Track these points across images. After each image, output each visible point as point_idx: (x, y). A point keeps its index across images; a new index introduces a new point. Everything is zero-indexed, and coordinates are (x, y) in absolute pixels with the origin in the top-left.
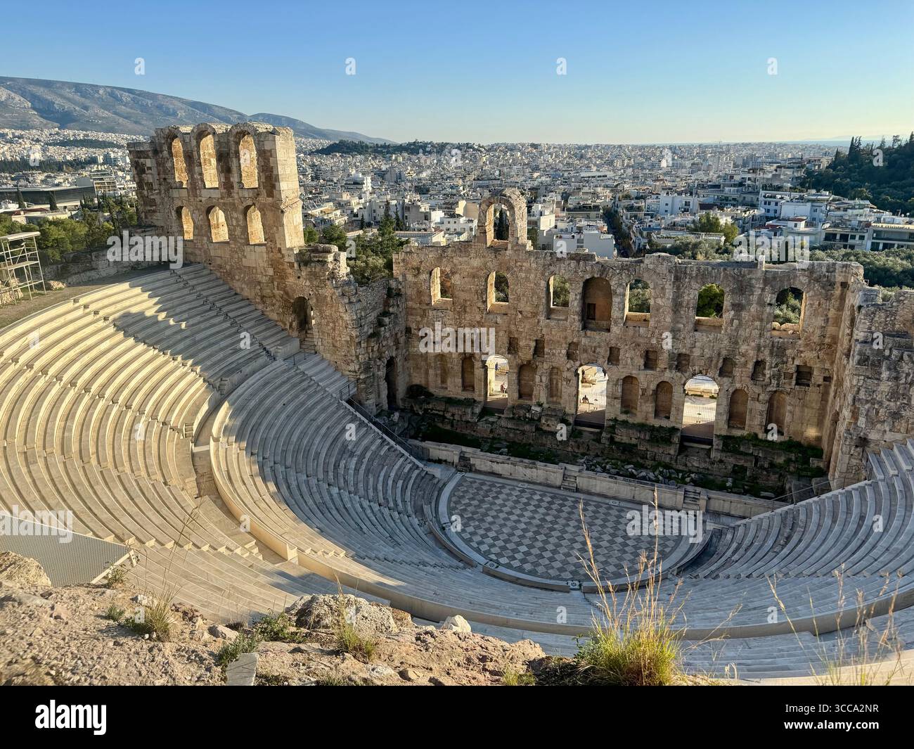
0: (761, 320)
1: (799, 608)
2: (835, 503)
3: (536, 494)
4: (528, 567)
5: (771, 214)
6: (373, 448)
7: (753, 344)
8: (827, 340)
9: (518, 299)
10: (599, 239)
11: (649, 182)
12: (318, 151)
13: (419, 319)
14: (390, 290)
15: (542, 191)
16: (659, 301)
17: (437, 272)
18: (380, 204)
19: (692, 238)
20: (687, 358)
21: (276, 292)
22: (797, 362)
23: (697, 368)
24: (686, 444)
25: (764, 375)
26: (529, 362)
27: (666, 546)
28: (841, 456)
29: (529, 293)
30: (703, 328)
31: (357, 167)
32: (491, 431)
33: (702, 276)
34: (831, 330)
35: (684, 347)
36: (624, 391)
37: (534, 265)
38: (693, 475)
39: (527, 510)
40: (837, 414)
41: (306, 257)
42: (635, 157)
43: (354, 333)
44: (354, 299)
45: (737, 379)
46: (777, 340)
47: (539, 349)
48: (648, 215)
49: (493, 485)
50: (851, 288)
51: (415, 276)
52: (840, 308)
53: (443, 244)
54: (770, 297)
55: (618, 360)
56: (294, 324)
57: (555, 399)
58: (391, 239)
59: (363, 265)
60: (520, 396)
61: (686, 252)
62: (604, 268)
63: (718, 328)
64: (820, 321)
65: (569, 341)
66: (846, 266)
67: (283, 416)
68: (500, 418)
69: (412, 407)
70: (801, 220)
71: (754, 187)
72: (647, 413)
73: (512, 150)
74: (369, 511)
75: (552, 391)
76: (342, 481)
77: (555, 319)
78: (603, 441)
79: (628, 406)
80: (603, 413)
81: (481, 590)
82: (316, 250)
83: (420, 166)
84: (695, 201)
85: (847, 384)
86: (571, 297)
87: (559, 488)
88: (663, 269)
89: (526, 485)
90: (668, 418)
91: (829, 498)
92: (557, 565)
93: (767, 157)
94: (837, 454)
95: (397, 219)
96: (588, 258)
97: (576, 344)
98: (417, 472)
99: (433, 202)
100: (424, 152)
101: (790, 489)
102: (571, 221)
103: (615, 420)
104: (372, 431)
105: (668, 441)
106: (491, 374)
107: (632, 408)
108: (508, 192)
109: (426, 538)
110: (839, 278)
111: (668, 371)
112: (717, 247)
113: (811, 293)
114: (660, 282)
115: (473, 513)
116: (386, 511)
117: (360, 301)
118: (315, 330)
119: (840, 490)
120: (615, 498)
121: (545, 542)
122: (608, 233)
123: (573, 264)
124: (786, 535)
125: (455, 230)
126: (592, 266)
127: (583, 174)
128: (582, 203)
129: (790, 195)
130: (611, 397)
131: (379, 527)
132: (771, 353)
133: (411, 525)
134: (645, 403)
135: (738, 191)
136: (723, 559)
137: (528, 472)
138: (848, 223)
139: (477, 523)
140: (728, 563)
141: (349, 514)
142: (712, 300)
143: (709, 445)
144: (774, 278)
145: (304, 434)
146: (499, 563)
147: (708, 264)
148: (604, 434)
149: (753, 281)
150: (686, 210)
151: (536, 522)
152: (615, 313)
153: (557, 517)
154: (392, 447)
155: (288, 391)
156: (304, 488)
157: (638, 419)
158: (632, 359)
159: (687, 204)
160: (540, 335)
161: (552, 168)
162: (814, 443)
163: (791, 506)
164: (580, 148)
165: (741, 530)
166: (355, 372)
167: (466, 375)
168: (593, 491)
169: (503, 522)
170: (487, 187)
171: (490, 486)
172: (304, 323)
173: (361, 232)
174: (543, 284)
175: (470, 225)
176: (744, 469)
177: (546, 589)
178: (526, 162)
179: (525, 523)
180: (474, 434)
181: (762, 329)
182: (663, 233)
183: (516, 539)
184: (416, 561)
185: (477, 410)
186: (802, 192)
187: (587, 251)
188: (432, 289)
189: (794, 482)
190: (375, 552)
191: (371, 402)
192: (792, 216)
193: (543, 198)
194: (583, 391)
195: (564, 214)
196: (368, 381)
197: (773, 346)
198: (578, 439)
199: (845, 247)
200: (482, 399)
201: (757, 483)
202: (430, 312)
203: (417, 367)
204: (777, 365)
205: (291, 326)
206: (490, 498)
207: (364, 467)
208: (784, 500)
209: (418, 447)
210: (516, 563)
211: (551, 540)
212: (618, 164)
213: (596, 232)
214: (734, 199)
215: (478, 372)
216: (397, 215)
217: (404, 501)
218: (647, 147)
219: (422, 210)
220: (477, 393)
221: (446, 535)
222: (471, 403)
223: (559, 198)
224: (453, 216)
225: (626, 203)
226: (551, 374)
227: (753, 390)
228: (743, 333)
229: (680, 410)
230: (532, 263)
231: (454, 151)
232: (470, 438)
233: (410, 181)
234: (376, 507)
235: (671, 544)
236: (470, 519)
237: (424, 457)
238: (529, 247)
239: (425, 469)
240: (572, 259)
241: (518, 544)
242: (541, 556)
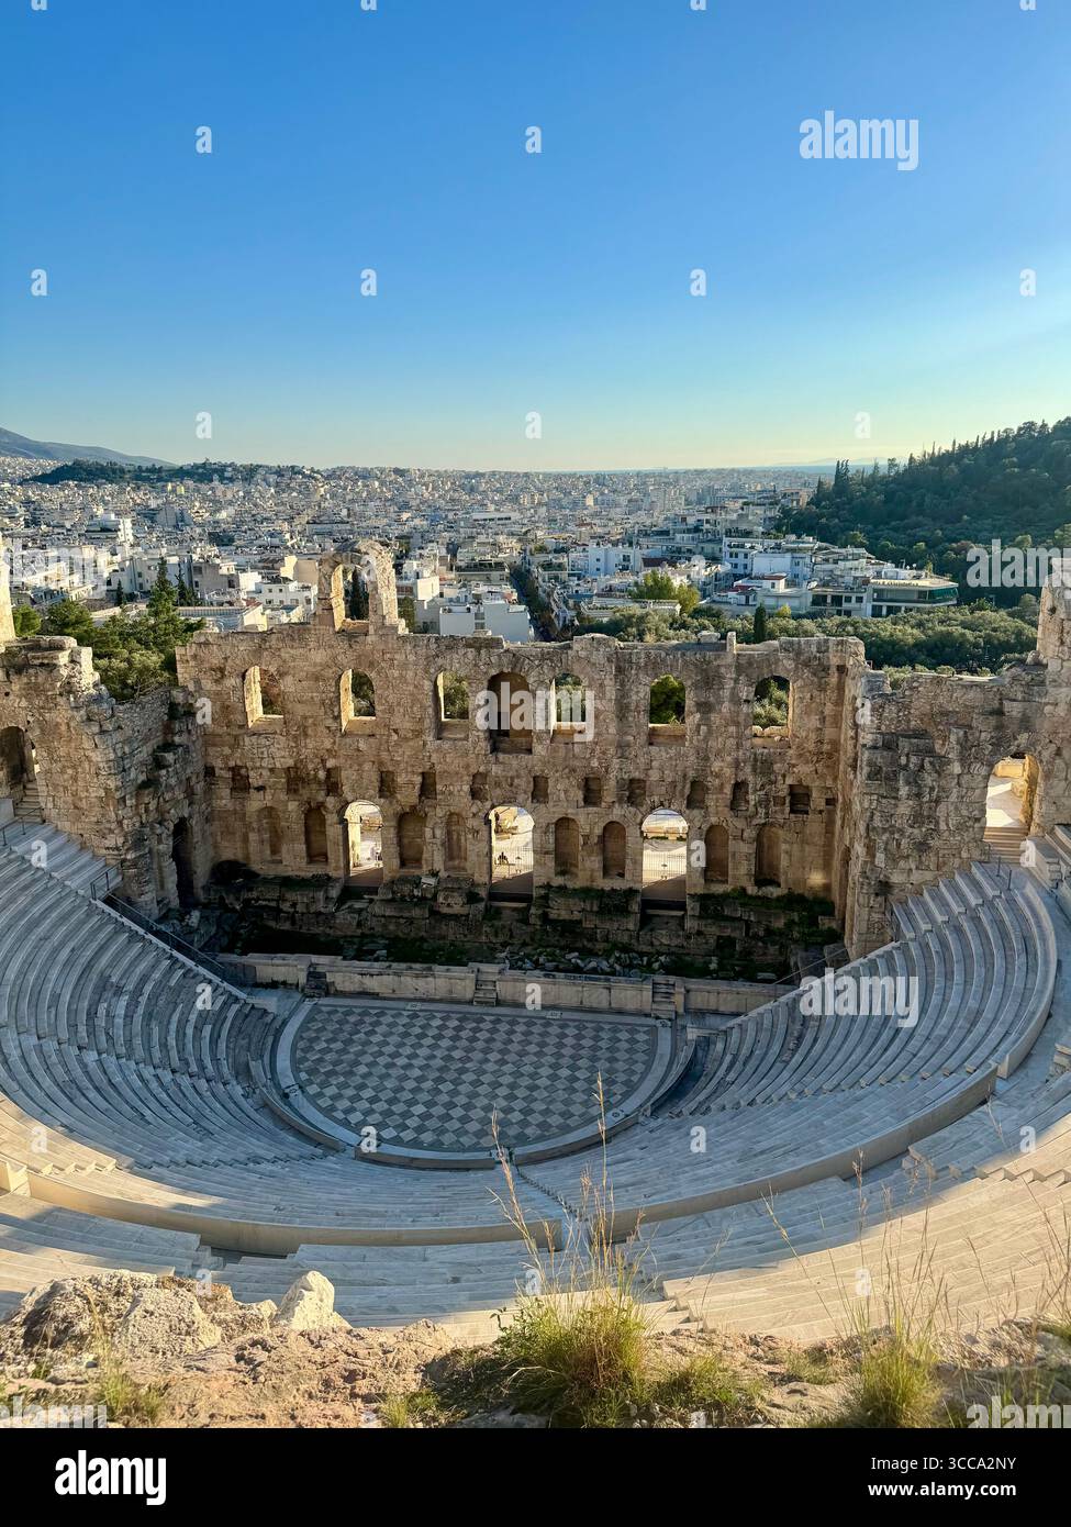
0: (737, 724)
1: (820, 1141)
3: (434, 1017)
4: (427, 1137)
5: (740, 570)
6: (157, 975)
7: (729, 759)
8: (826, 747)
9: (391, 710)
10: (506, 615)
11: (571, 527)
12: (36, 479)
13: (227, 751)
14: (173, 706)
15: (416, 540)
16: (598, 704)
17: (255, 673)
18: (149, 563)
19: (635, 609)
20: (642, 785)
22: (789, 781)
23: (656, 799)
24: (650, 912)
25: (747, 802)
26: (413, 808)
27: (633, 1072)
28: (858, 909)
29: (406, 701)
30: (661, 739)
31: (103, 503)
32: (359, 924)
33: (654, 665)
34: (829, 733)
35: (637, 768)
36: (558, 840)
37: (412, 658)
38: (662, 958)
39: (421, 1046)
40: (848, 850)
41: (19, 659)
42: (549, 491)
43: (112, 784)
44: (109, 726)
45: (712, 810)
46: (761, 751)
47: (427, 787)
48: (573, 575)
49: (365, 1013)
50: (852, 672)
51: (217, 681)
52: (839, 702)
53: (263, 627)
54: (746, 692)
55: (546, 795)
57: (456, 862)
58: (171, 621)
59: (124, 665)
60: (403, 864)
61: (629, 629)
62: (516, 657)
63: (679, 738)
64: (814, 722)
65: (473, 770)
66: (841, 642)
68: (371, 901)
69: (222, 898)
70: (780, 578)
71: (715, 533)
72: (592, 871)
73: (364, 478)
74: (154, 1085)
75: (452, 850)
76: (103, 1038)
77: (450, 739)
78: (532, 920)
79: (565, 863)
80: (529, 877)
81: (354, 1189)
82: (36, 647)
83: (215, 502)
84: (636, 555)
85: (857, 807)
86: (472, 703)
87: (470, 1002)
88: (599, 657)
89: (419, 1006)
90: (622, 875)
92: (473, 1127)
93: (730, 490)
94: (853, 907)
95: (182, 587)
96: (493, 643)
97: (484, 776)
98: (236, 1007)
99: (242, 559)
100: (222, 479)
101: (796, 963)
102: (464, 586)
103: (548, 886)
104: (152, 948)
105: (623, 911)
106: (354, 833)
107: (571, 865)
108: (362, 545)
109: (257, 1116)
110: (834, 661)
111: (617, 805)
112: (671, 620)
113: (799, 683)
114: (597, 677)
115: (335, 1064)
116: (185, 1081)
117: (120, 727)
118: (40, 783)
119: (862, 960)
120: (554, 1007)
121: (454, 1093)
122: (520, 603)
123: (471, 653)
124: (796, 1034)
125: (281, 602)
126: (499, 656)
127: (476, 516)
128: (478, 559)
129: (762, 544)
130: (540, 851)
131: (174, 1109)
132: (754, 770)
133: (231, 1098)
134: (589, 856)
135: (693, 539)
136: (714, 1081)
137: (421, 983)
138: (840, 580)
139: (342, 1079)
140: (723, 1086)
141: (119, 1094)
142: (669, 697)
143: (681, 910)
144: (750, 664)
145: (28, 964)
146: (381, 1141)
147: (660, 648)
148: (533, 910)
149: (723, 670)
150: (625, 568)
151: (438, 1063)
153: (468, 1050)
154: (190, 970)
156: (34, 1060)
157: (580, 882)
158: (566, 792)
159: (626, 558)
160: (428, 765)
161: (430, 506)
162: (821, 895)
163: (799, 989)
164: (468, 476)
165: (735, 1035)
166: (117, 849)
167: (313, 838)
169: (384, 1071)
170: (330, 534)
171: (359, 1015)
172: (19, 772)
173: (117, 610)
174: (427, 685)
175: (306, 593)
176: (731, 941)
177: (458, 1169)
178: (389, 495)
179: (420, 1068)
180: (331, 932)
181: (739, 737)
182: (596, 602)
183: (406, 1095)
184: (242, 1157)
185: (334, 893)
186: (776, 538)
187: (490, 633)
188: (247, 701)
189: (802, 954)
190: (170, 1153)
191: (147, 898)
192: (767, 573)
193: (419, 552)
194: (499, 846)
195: (452, 575)
196: (141, 862)
197: (756, 760)
198: (496, 923)
199: (839, 613)
200: (341, 873)
201: (752, 960)
202: (247, 739)
203: (228, 832)
204: (763, 788)
206: (362, 1035)
207: (141, 1010)
208: (789, 983)
209: (235, 966)
210: (407, 1135)
211: (462, 1088)
212: (525, 500)
213: (502, 602)
214: (689, 551)
215: (333, 831)
216: (180, 580)
217: (215, 1060)
218: (565, 476)
219: (224, 571)
220: (333, 864)
221: (290, 1105)
222: (323, 882)
223: (444, 552)
224: (277, 580)
225: (542, 558)
226: (448, 824)
227: (735, 824)
228: (715, 744)
229: (638, 863)
230: (408, 655)
231: (272, 478)
232: (322, 939)
233: (200, 525)
234: (167, 1077)
235: (639, 1068)
236: (329, 1074)
237: (247, 981)
238: (403, 629)
239: (250, 1001)
240: (468, 645)
241: (411, 1103)
242: (447, 1117)
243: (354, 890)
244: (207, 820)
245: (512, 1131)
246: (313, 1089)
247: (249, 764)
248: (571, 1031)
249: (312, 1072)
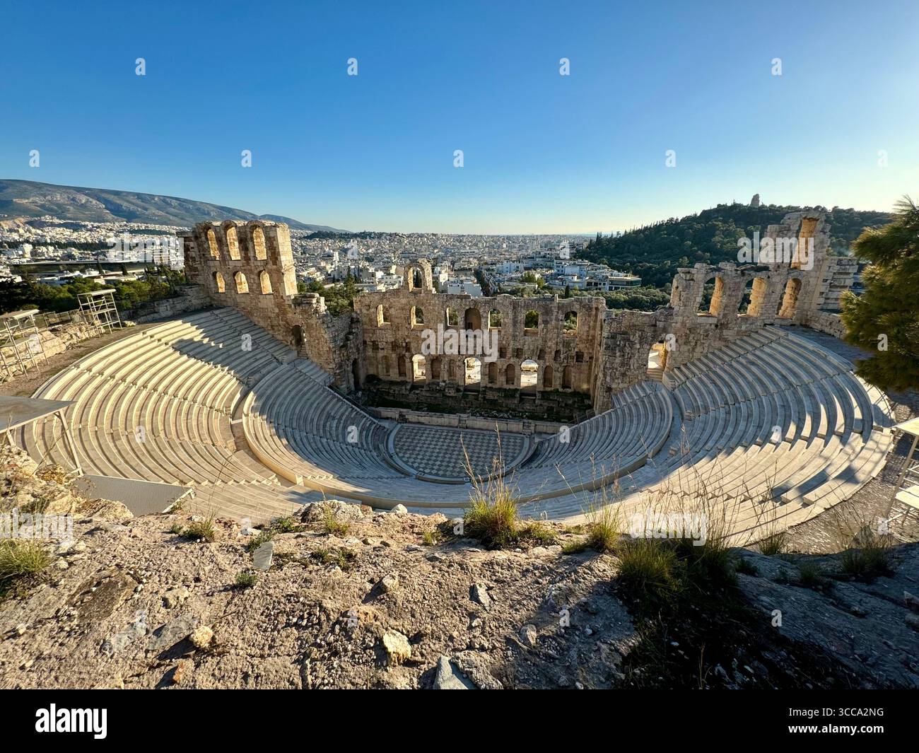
0: (558, 329)
2: (597, 421)
3: (444, 432)
4: (441, 473)
5: (560, 272)
6: (347, 413)
7: (554, 342)
8: (590, 338)
9: (429, 322)
10: (472, 287)
11: (497, 255)
12: (305, 238)
13: (371, 335)
14: (352, 318)
15: (440, 260)
16: (506, 320)
17: (381, 307)
18: (344, 268)
19: (521, 286)
20: (522, 351)
21: (281, 322)
22: (576, 350)
23: (526, 356)
24: (523, 397)
25: (560, 358)
26: (439, 359)
27: (515, 453)
28: (599, 397)
29: (435, 318)
30: (529, 334)
31: (329, 246)
32: (417, 399)
33: (527, 306)
34: (592, 332)
35: (520, 345)
36: (490, 371)
37: (437, 302)
38: (527, 414)
39: (439, 441)
40: (597, 376)
41: (299, 301)
42: (489, 242)
43: (331, 346)
44: (330, 325)
45: (547, 360)
46: (566, 339)
48: (498, 273)
49: (419, 429)
50: (601, 310)
51: (367, 310)
52: (596, 321)
53: (384, 291)
54: (561, 317)
56: (294, 342)
57: (452, 378)
58: (352, 289)
59: (335, 304)
60: (433, 377)
61: (518, 294)
62: (476, 302)
63: (536, 334)
64: (586, 328)
66: (597, 299)
67: (289, 398)
68: (422, 390)
69: (369, 387)
70: (575, 275)
71: (551, 258)
72: (502, 382)
73: (421, 237)
74: (346, 451)
75: (451, 373)
76: (328, 434)
78: (480, 399)
79: (492, 379)
80: (479, 383)
81: (415, 489)
82: (305, 297)
83: (368, 246)
84: (521, 266)
85: (600, 360)
86: (459, 319)
87: (457, 427)
88: (507, 303)
89: (439, 428)
90: (513, 384)
91: (594, 420)
92: (457, 470)
93: (556, 242)
94: (597, 396)
95: (355, 276)
96: (467, 297)
98: (374, 425)
99: (377, 267)
100: (370, 238)
101: (576, 416)
102: (457, 277)
103: (486, 387)
104: (345, 404)
105: (513, 396)
106: (416, 366)
107: (494, 380)
108: (420, 260)
109: (381, 463)
110: (594, 306)
111: (512, 358)
112: (534, 290)
113: (582, 314)
114: (506, 310)
115: (409, 446)
116: (357, 450)
117: (334, 326)
118: (307, 345)
119: (600, 415)
120: (486, 430)
121: (450, 458)
122: (477, 283)
123: (459, 301)
124: (574, 441)
125: (390, 282)
126: (469, 302)
127: (462, 251)
128: (462, 267)
129: (569, 263)
130: (483, 374)
131: (353, 460)
132: (563, 346)
133: (372, 456)
134: (501, 376)
135: (543, 260)
136: (545, 456)
137: (439, 420)
138: (597, 277)
139: (411, 452)
140: (546, 459)
141: (334, 453)
142: (532, 319)
143: (534, 397)
144: (563, 306)
145: (302, 408)
146: (424, 473)
147: (530, 300)
148: (480, 395)
149: (553, 308)
150: (517, 271)
151: (445, 447)
154: (358, 412)
155: (291, 383)
156: (305, 440)
157: (497, 386)
159: (518, 267)
161: (445, 248)
162: (586, 392)
163: (577, 425)
164: (459, 236)
165: (552, 441)
166: (333, 369)
167: (401, 367)
168: (475, 427)
169: (426, 449)
170: (408, 257)
171: (417, 430)
172: (300, 341)
173: (333, 285)
174: (443, 312)
175: (399, 279)
176: (552, 408)
177: (452, 484)
178: (430, 243)
179: (439, 449)
180: (407, 401)
181: (558, 334)
182: (506, 283)
183: (433, 458)
184: (376, 477)
185: (408, 387)
186: (575, 260)
187: (466, 293)
188: (378, 317)
189: (578, 413)
190: (352, 474)
191: (344, 387)
192: (570, 274)
193: (440, 264)
194: (468, 372)
195: (453, 273)
196: (341, 374)
197: (564, 342)
198: (467, 399)
199: (596, 289)
200: (411, 380)
201: (560, 415)
202: (378, 331)
203: (371, 364)
204: (566, 352)
205: (291, 343)
206: (418, 437)
208: (573, 423)
209: (374, 411)
210: (434, 472)
212: (480, 245)
213: (471, 283)
214: (541, 265)
215: (408, 365)
216: (355, 274)
217: (368, 443)
218: (495, 236)
219: (370, 271)
220: (408, 377)
221: (393, 460)
222: (404, 383)
223: (450, 264)
224: (389, 274)
225: (485, 267)
226: (450, 364)
227: (555, 366)
228: (549, 336)
229: (519, 379)
231: (388, 237)
232: (404, 403)
233: (363, 255)
234: (350, 448)
235: (517, 451)
236: (407, 450)
237: (378, 416)
238: (434, 292)
239: (379, 423)
240: (458, 298)
241: (435, 461)
242: (448, 466)
243: (416, 386)
244: (364, 360)
246: (401, 455)
247: (379, 340)
248: (493, 438)
249: (401, 449)
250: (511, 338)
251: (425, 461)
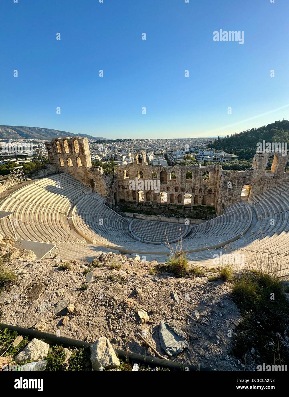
0: (200, 179)
1: (211, 243)
2: (218, 219)
3: (152, 223)
4: (151, 240)
5: (201, 154)
6: (112, 215)
7: (199, 185)
8: (215, 183)
9: (145, 177)
10: (163, 161)
11: (174, 147)
12: (94, 143)
13: (121, 183)
14: (114, 176)
15: (149, 150)
16: (178, 176)
17: (125, 171)
18: (110, 155)
19: (184, 161)
20: (185, 189)
21: (85, 178)
22: (209, 188)
24: (185, 208)
25: (202, 192)
26: (149, 192)
28: (219, 209)
29: (148, 175)
30: (188, 182)
31: (103, 146)
32: (141, 209)
33: (187, 170)
34: (216, 180)
35: (184, 186)
36: (171, 197)
37: (149, 169)
38: (187, 216)
39: (150, 227)
40: (218, 199)
41: (92, 169)
42: (170, 142)
43: (106, 187)
44: (105, 179)
45: (196, 193)
46: (204, 183)
48: (174, 155)
49: (142, 222)
50: (220, 171)
51: (120, 172)
52: (217, 176)
53: (126, 164)
54: (202, 174)
55: (169, 190)
56: (91, 186)
57: (155, 200)
58: (113, 163)
59: (107, 170)
60: (147, 200)
61: (183, 164)
62: (165, 168)
63: (191, 181)
64: (213, 179)
66: (218, 166)
67: (89, 209)
68: (142, 206)
69: (121, 204)
70: (208, 155)
71: (198, 148)
72: (176, 202)
73: (141, 141)
74: (112, 230)
75: (155, 198)
76: (105, 223)
79: (172, 201)
80: (166, 203)
81: (140, 246)
82: (95, 167)
83: (119, 145)
85: (219, 193)
86: (158, 176)
87: (157, 221)
88: (178, 168)
89: (149, 221)
90: (181, 203)
91: (217, 218)
92: (157, 238)
93: (200, 141)
95: (114, 158)
98: (123, 220)
99: (123, 154)
100: (120, 142)
101: (208, 217)
102: (157, 157)
103: (169, 204)
104: (112, 211)
105: (181, 208)
106: (140, 195)
108: (141, 151)
109: (126, 235)
110: (217, 169)
111: (180, 192)
112: (190, 162)
113: (211, 172)
114: (178, 171)
115: (137, 228)
116: (116, 230)
118: (96, 187)
119: (219, 216)
120: (170, 222)
121: (155, 234)
122: (165, 160)
123: (158, 168)
124: (208, 227)
125: (129, 160)
126: (162, 168)
127: (158, 146)
128: (159, 153)
129: (205, 150)
130: (168, 199)
131: (115, 234)
132: (203, 187)
133: (123, 232)
134: (176, 200)
135: (194, 149)
136: (195, 234)
137: (150, 218)
138: (218, 156)
140: (196, 235)
141: (107, 231)
142: (189, 175)
143: (190, 208)
144: (203, 169)
145: (95, 213)
146: (144, 240)
147: (188, 167)
148: (167, 208)
149: (198, 170)
150: (182, 154)
151: (152, 229)
152: (168, 179)
153: (157, 228)
154: (117, 214)
155: (90, 203)
156: (96, 226)
157: (174, 204)
158: (172, 190)
159: (183, 152)
161: (151, 145)
162: (213, 206)
163: (209, 221)
164: (157, 140)
165: (198, 227)
166: (106, 197)
167: (134, 196)
168: (165, 221)
169: (144, 230)
170: (136, 150)
172: (93, 186)
173: (106, 162)
174: (151, 173)
175: (132, 159)
176: (198, 213)
177: (155, 244)
178: (145, 143)
179: (150, 230)
180: (137, 210)
181: (201, 181)
182: (178, 160)
183: (148, 234)
184: (124, 241)
185: (137, 204)
186: (208, 149)
187: (161, 165)
188: (124, 175)
189: (209, 215)
190: (115, 239)
191: (111, 204)
192: (206, 155)
193: (149, 152)
194: (162, 198)
195: (155, 156)
196: (110, 199)
197: (203, 185)
198: (161, 209)
199: (218, 161)
200: (138, 201)
201: (201, 216)
202: (124, 181)
203: (122, 195)
204: (204, 189)
205: (90, 186)
206: (141, 225)
207: (110, 220)
208: (207, 220)
209: (123, 214)
210: (148, 239)
212: (166, 143)
214: (193, 151)
215: (137, 195)
217: (121, 227)
218: (173, 139)
219: (120, 156)
220: (137, 200)
221: (131, 234)
222: (135, 202)
223: (153, 152)
224: (128, 157)
225: (169, 153)
226: (154, 194)
227: (199, 195)
229: (184, 201)
230: (148, 168)
231: (127, 141)
232: (135, 211)
233: (117, 149)
234: (114, 229)
235: (183, 231)
236: (137, 230)
237: (124, 216)
238: (147, 164)
239: (125, 219)
240: (157, 167)
242: (154, 237)
243: (140, 204)
244: (119, 193)
245: (163, 239)
246: (134, 232)
247: (125, 185)
248: (172, 226)
249: (134, 229)
250: (180, 183)
251: (144, 235)
